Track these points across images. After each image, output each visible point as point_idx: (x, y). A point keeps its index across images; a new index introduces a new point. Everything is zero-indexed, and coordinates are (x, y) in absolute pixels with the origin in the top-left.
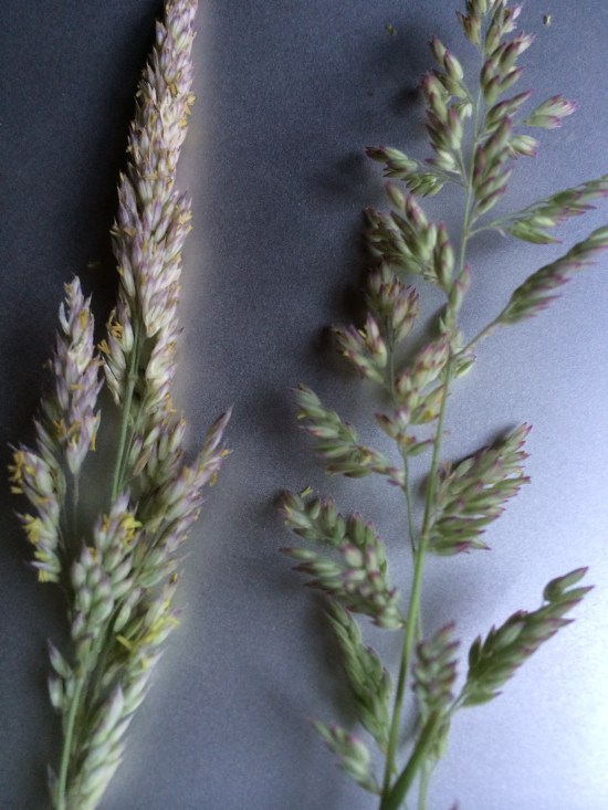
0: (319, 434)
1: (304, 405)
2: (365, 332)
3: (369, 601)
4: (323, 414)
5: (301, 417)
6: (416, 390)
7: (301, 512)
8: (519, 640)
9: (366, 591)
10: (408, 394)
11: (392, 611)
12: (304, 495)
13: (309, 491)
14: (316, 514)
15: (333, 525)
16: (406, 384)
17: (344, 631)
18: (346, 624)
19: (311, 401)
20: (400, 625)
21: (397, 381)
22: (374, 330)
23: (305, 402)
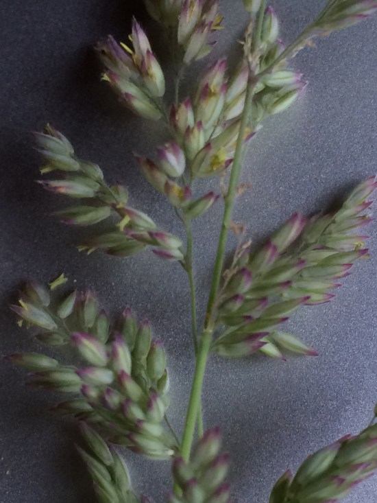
0: (63, 191)
1: (47, 153)
2: (130, 45)
3: (121, 415)
4: (76, 165)
5: (45, 171)
6: (199, 124)
7: (45, 310)
8: (333, 467)
9: (114, 400)
10: (189, 130)
11: (154, 429)
12: (54, 286)
13: (62, 280)
14: (67, 309)
15: (90, 325)
16: (186, 116)
17: (105, 471)
18: (108, 463)
19: (60, 149)
20: (171, 452)
21: (173, 113)
22: (142, 42)
23: (49, 149)
